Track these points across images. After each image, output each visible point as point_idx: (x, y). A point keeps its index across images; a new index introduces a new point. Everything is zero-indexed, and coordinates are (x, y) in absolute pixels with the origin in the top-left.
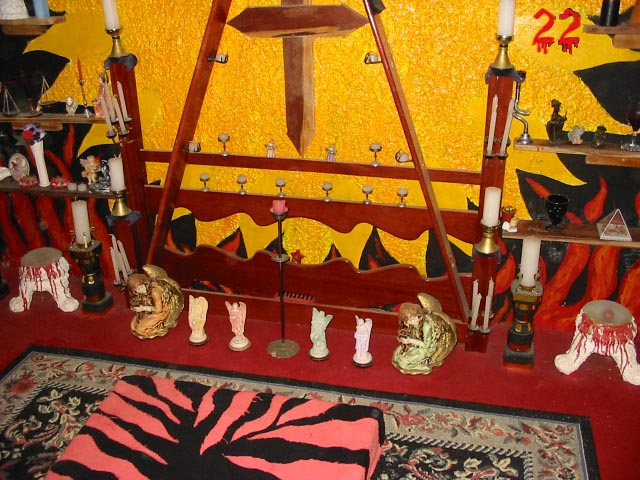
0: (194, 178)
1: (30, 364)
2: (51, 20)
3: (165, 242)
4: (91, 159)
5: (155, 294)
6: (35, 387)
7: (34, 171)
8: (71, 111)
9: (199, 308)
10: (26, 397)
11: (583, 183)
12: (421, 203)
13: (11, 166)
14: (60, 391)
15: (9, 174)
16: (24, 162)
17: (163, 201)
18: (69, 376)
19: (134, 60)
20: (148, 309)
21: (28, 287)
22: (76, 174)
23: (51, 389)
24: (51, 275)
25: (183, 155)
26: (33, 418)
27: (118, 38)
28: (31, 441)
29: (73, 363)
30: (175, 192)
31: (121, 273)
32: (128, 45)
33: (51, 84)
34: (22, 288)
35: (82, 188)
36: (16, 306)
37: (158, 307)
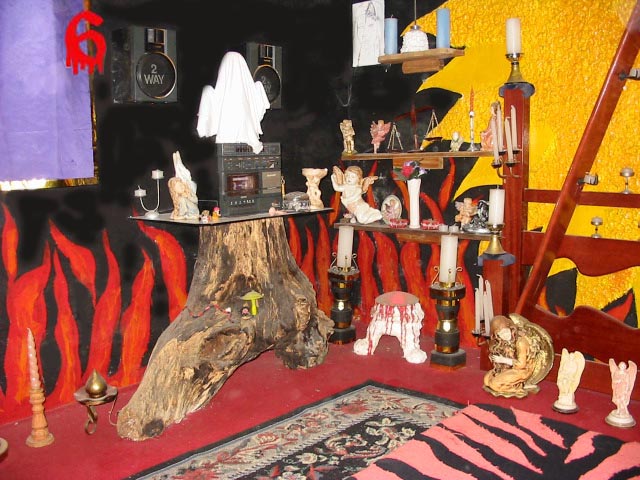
0: (584, 222)
1: (365, 394)
2: (453, 52)
4: (468, 201)
5: (521, 345)
6: (367, 412)
7: (405, 214)
8: (455, 147)
9: (573, 365)
10: (356, 418)
13: (384, 207)
14: (392, 420)
15: (379, 217)
16: (397, 205)
17: (543, 249)
18: (406, 411)
19: (532, 89)
20: (509, 362)
21: (377, 328)
22: (449, 215)
23: (384, 417)
24: (404, 317)
25: (575, 193)
26: (358, 436)
27: (518, 63)
28: (352, 455)
29: (412, 402)
30: (558, 240)
31: (482, 322)
32: (527, 74)
33: (440, 119)
34: (371, 329)
35: (454, 229)
36: (361, 348)
37: (521, 362)
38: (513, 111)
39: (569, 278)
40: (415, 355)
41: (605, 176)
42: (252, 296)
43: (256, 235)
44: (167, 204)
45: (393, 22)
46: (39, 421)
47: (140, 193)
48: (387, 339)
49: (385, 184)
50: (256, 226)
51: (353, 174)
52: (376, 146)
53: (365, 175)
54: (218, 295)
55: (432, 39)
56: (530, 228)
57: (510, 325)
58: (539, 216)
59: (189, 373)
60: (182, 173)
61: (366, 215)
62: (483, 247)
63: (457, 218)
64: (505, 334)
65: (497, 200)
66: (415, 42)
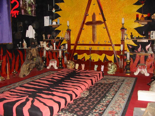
0: (78, 48)
2: (60, 25)
3: (72, 59)
4: (62, 46)
5: (71, 64)
7: (53, 48)
8: (60, 38)
11: (137, 45)
12: (112, 50)
15: (49, 49)
16: (52, 47)
17: (73, 51)
19: (71, 30)
20: (69, 66)
21: (50, 64)
22: (60, 48)
24: (54, 63)
25: (77, 44)
30: (75, 50)
31: (65, 62)
32: (70, 28)
33: (58, 34)
34: (49, 65)
35: (61, 50)
36: (48, 68)
37: (71, 66)
38: (68, 33)
40: (56, 68)
41: (80, 42)
42: (35, 59)
43: (35, 50)
44: (22, 46)
45: (51, 20)
46: (8, 76)
47: (18, 45)
48: (52, 66)
49: (50, 44)
50: (35, 49)
51: (45, 43)
52: (48, 38)
53: (47, 43)
54: (30, 59)
55: (57, 23)
56: (71, 49)
57: (69, 61)
58: (72, 47)
59: (28, 69)
61: (47, 49)
62: (65, 52)
63: (61, 48)
64: (68, 63)
65: (67, 45)
66: (54, 23)
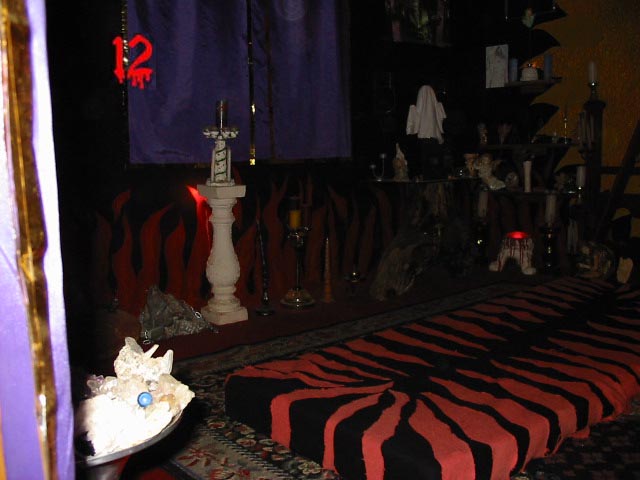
2: (553, 81)
3: (606, 235)
7: (521, 183)
8: (555, 140)
9: (626, 266)
13: (507, 180)
15: (504, 186)
19: (604, 105)
20: (588, 267)
21: (505, 254)
22: (550, 184)
24: (522, 247)
25: (629, 168)
30: (619, 197)
31: (572, 246)
32: (602, 95)
33: (545, 123)
34: (500, 255)
35: (553, 192)
36: (494, 267)
37: (596, 267)
38: (592, 119)
39: (626, 221)
40: (528, 270)
43: (440, 191)
44: (390, 171)
45: (515, 62)
47: (373, 167)
48: (511, 261)
49: (506, 165)
50: (440, 187)
51: (486, 159)
52: (502, 140)
54: (419, 225)
55: (540, 72)
56: (602, 190)
58: (607, 182)
60: (400, 155)
61: (495, 185)
62: (572, 202)
63: (556, 185)
64: (586, 250)
65: (581, 173)
66: (530, 74)
